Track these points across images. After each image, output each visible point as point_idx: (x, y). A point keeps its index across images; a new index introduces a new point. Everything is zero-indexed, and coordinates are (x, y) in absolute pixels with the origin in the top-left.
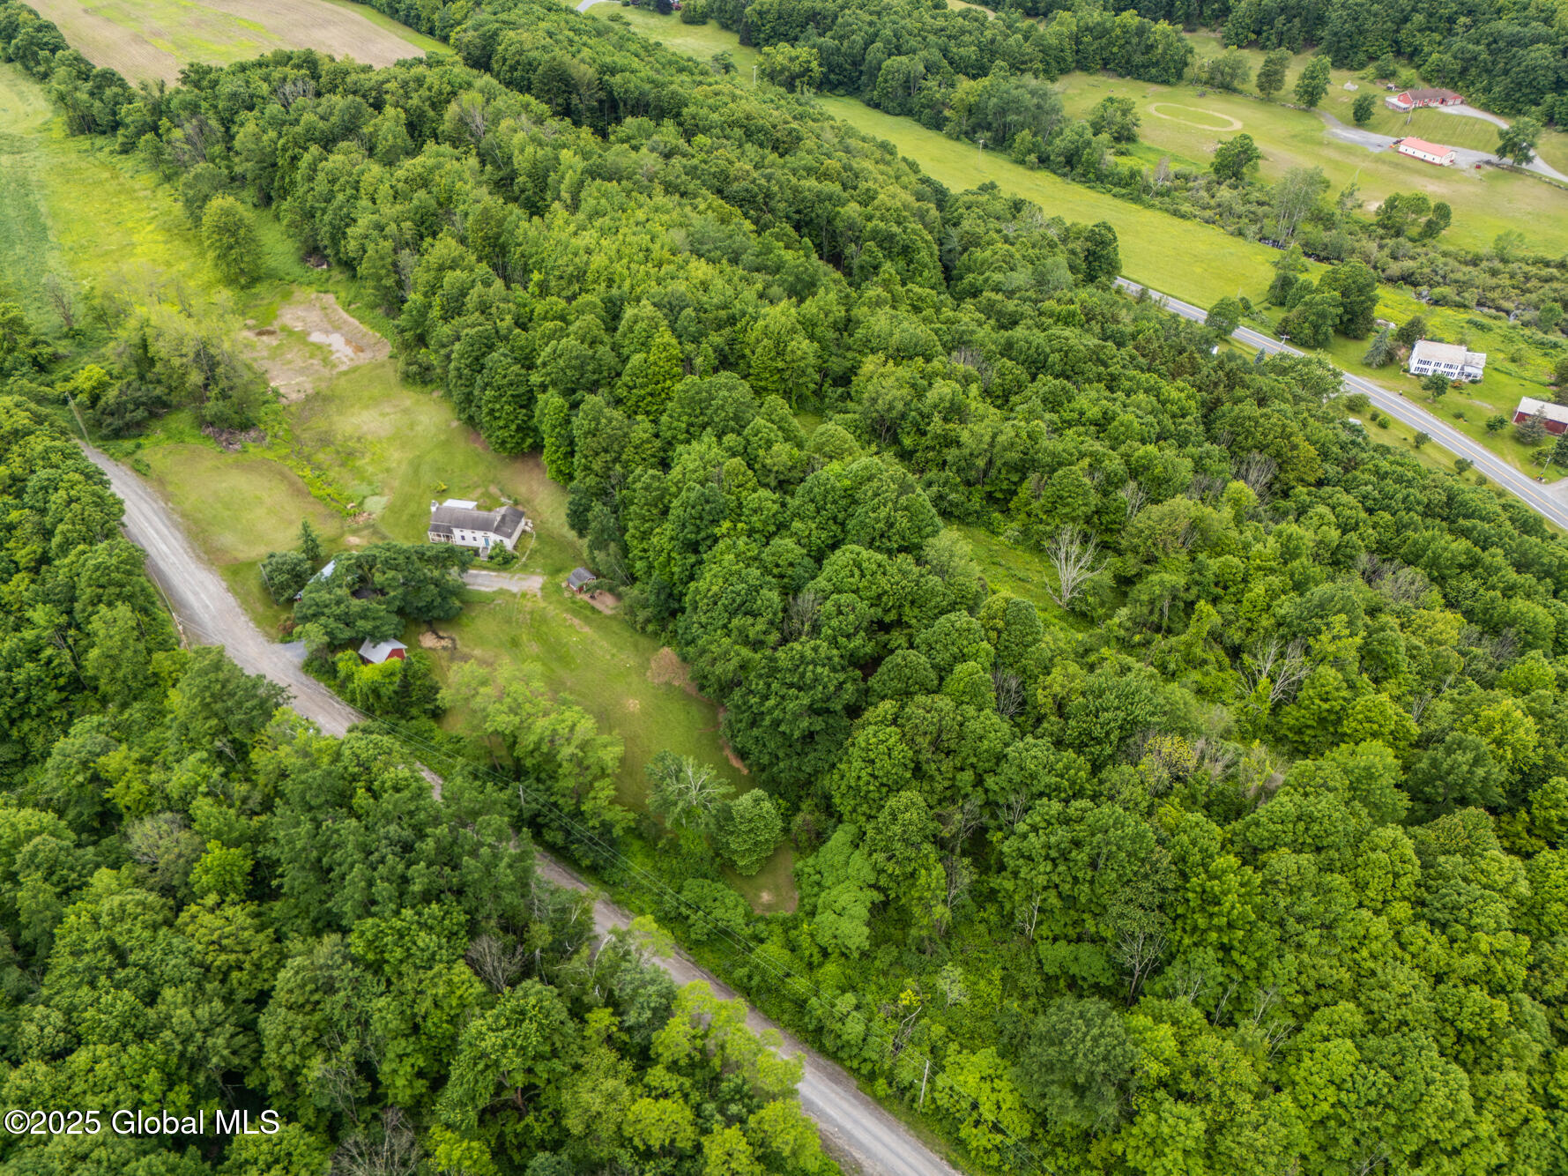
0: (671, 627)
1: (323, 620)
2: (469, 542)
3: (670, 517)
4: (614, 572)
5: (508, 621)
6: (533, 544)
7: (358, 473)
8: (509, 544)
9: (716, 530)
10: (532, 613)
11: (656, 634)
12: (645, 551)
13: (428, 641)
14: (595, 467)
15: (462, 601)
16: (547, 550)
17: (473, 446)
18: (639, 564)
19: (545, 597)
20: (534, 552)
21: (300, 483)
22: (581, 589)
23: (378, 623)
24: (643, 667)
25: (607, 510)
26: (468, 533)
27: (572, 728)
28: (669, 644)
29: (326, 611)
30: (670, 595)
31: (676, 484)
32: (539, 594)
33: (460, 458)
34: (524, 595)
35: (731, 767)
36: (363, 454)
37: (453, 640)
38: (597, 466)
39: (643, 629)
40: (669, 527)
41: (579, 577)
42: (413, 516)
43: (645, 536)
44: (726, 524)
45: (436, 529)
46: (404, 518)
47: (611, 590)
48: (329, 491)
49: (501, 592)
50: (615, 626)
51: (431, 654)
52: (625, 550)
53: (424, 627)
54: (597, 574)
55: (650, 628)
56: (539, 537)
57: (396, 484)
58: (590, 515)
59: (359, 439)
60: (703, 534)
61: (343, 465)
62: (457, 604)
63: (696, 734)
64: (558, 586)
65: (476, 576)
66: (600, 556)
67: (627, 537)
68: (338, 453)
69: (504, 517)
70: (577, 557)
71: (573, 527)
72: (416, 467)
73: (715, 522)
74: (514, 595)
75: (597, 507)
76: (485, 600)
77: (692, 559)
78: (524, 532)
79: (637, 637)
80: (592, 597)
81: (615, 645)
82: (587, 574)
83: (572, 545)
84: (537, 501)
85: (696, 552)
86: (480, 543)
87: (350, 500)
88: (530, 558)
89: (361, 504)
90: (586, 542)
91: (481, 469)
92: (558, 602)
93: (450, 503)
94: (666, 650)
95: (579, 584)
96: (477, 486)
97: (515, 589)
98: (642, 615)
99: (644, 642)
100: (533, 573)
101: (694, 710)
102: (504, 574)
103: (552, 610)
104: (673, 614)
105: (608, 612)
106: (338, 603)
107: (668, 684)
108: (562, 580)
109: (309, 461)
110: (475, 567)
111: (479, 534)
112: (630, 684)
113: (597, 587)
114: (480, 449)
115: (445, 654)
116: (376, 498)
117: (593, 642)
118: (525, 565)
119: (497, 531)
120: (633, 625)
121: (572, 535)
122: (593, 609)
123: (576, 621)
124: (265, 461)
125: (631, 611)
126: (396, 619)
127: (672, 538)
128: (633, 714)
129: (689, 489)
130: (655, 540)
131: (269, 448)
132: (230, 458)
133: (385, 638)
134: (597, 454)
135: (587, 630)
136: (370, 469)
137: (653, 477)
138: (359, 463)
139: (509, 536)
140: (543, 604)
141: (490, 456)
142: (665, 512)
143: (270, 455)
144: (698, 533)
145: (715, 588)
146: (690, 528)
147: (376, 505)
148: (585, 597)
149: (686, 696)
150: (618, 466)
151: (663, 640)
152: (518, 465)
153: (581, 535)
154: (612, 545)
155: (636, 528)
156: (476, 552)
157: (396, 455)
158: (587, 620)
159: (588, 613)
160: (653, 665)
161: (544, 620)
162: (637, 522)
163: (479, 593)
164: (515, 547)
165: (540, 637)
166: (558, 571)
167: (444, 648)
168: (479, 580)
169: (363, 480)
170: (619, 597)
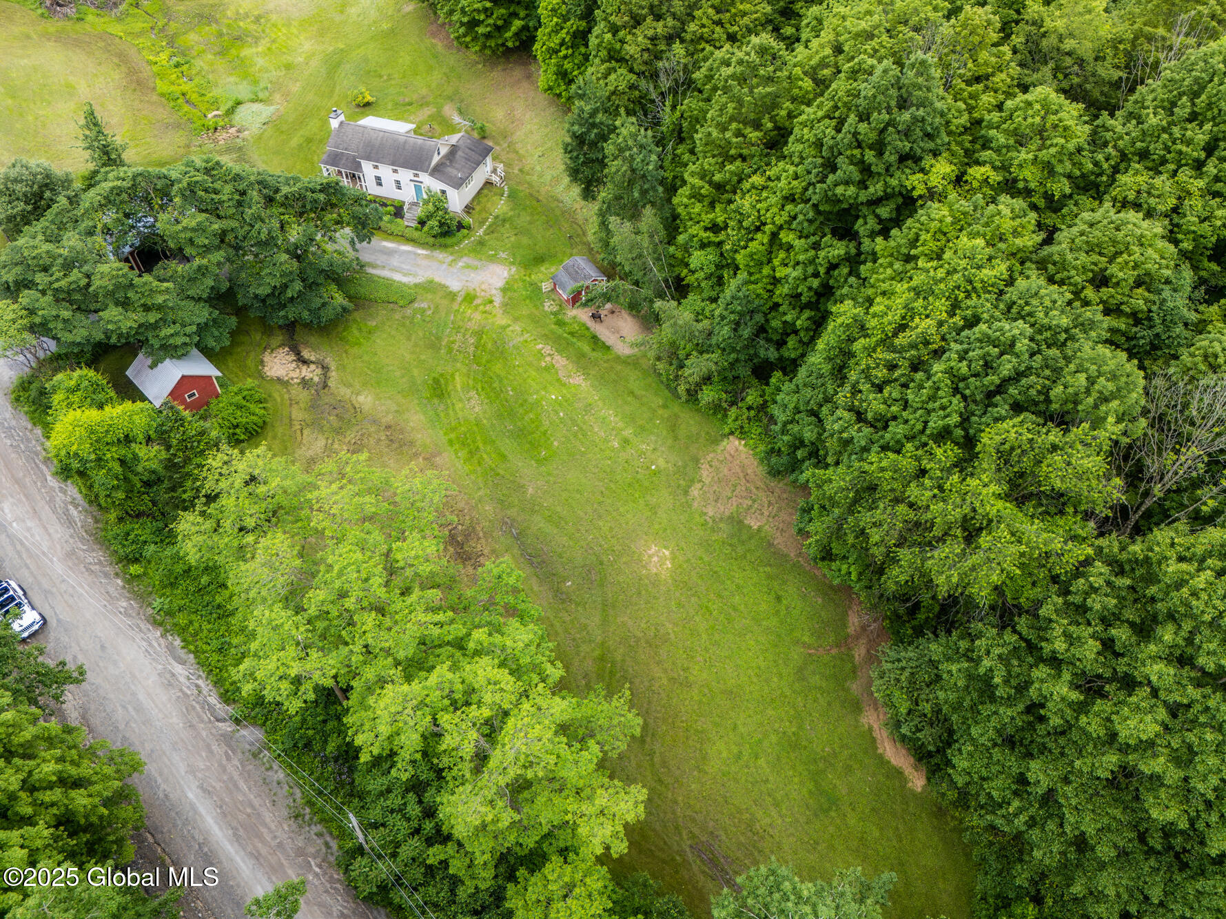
0: (752, 397)
1: (26, 297)
2: (388, 191)
3: (793, 147)
4: (645, 269)
5: (433, 345)
6: (500, 206)
7: (241, 67)
8: (456, 201)
9: (915, 182)
10: (479, 334)
11: (717, 409)
12: (715, 228)
13: (279, 364)
14: (631, 49)
15: (350, 298)
16: (525, 218)
17: (429, 41)
18: (698, 258)
19: (507, 306)
20: (502, 221)
21: (147, 71)
22: (575, 299)
23: (152, 317)
24: (685, 477)
25: (646, 136)
26: (385, 172)
27: (491, 730)
28: (742, 433)
29: (40, 278)
30: (762, 330)
31: (812, 74)
32: (498, 300)
33: (405, 59)
34: (470, 298)
35: (882, 761)
36: (257, 40)
37: (325, 368)
38: (634, 46)
39: (692, 395)
40: (784, 174)
41: (574, 274)
42: (309, 140)
43: (723, 191)
44: (941, 169)
45: (334, 159)
46: (295, 141)
47: (633, 307)
48: (185, 88)
49: (430, 287)
50: (635, 381)
51: (278, 394)
52: (672, 224)
53: (278, 338)
54: (610, 271)
55: (708, 395)
56: (513, 196)
57: (296, 88)
58: (609, 148)
59: (257, 19)
60: (876, 189)
61: (222, 53)
62: (339, 299)
63: (796, 654)
64: (535, 288)
65: (390, 253)
66: (622, 229)
67: (681, 198)
68: (221, 35)
69: (454, 149)
70: (574, 239)
71: (574, 173)
72: (333, 64)
73: (909, 159)
74: (452, 296)
75: (627, 127)
76: (401, 299)
77: (837, 249)
78: (488, 184)
79: (676, 408)
80: (596, 317)
81: (631, 419)
82: (592, 272)
83: (569, 214)
84: (519, 135)
85: (845, 232)
86: (407, 195)
87: (215, 103)
88: (491, 231)
89: (231, 111)
90: (595, 207)
91: (437, 76)
92: (534, 320)
93: (371, 121)
94: (734, 444)
95: (572, 286)
96: (423, 103)
97: (455, 285)
98: (697, 366)
99: (690, 422)
100: (493, 259)
101: (792, 592)
102: (440, 255)
103: (517, 333)
104: (762, 372)
105: (623, 349)
106: (68, 266)
107: (736, 522)
108: (543, 277)
109: (171, 44)
110: (391, 235)
111: (405, 175)
112: (654, 509)
113: (607, 297)
114: (440, 46)
115: (304, 396)
116: (256, 107)
117: (588, 408)
118: (481, 243)
119: (437, 172)
120: (670, 385)
121: (570, 194)
122: (595, 339)
123: (560, 361)
124: (105, 36)
125: (674, 357)
126: (203, 313)
127: (790, 198)
128: (655, 582)
129: (854, 74)
130: (745, 203)
131: (119, 19)
132: (53, 26)
133: (171, 351)
134: (637, 21)
135: (580, 383)
136: (260, 62)
137: (762, 51)
138: (247, 52)
139: (458, 184)
140: (503, 321)
141: (453, 58)
142: (777, 141)
143: (117, 29)
144: (863, 185)
145: (924, 326)
146: (846, 169)
147: (252, 117)
148: (582, 315)
149: (774, 557)
150: (678, 49)
151: (731, 423)
152: (496, 74)
153: (588, 194)
154: (648, 211)
155: (703, 175)
156: (398, 212)
157: (308, 46)
158: (580, 360)
159: (586, 348)
160: (706, 474)
161: (500, 351)
162: (708, 163)
163: (389, 284)
164: (468, 209)
165: (490, 386)
166: (539, 260)
167: (305, 383)
168: (395, 261)
169: (245, 76)
170: (651, 321)
